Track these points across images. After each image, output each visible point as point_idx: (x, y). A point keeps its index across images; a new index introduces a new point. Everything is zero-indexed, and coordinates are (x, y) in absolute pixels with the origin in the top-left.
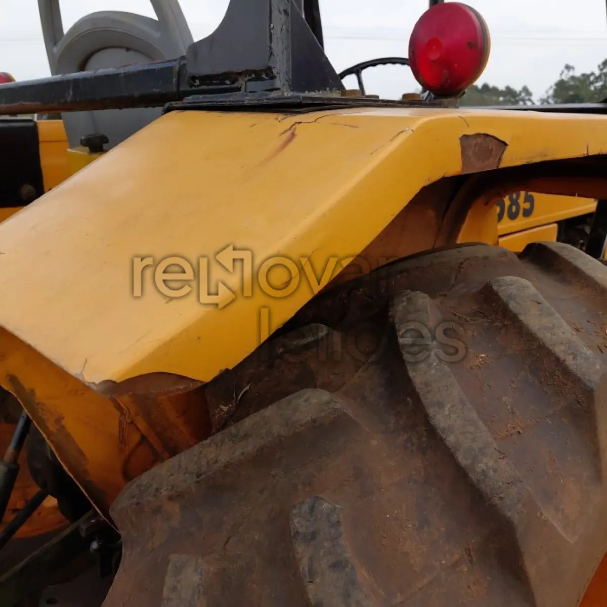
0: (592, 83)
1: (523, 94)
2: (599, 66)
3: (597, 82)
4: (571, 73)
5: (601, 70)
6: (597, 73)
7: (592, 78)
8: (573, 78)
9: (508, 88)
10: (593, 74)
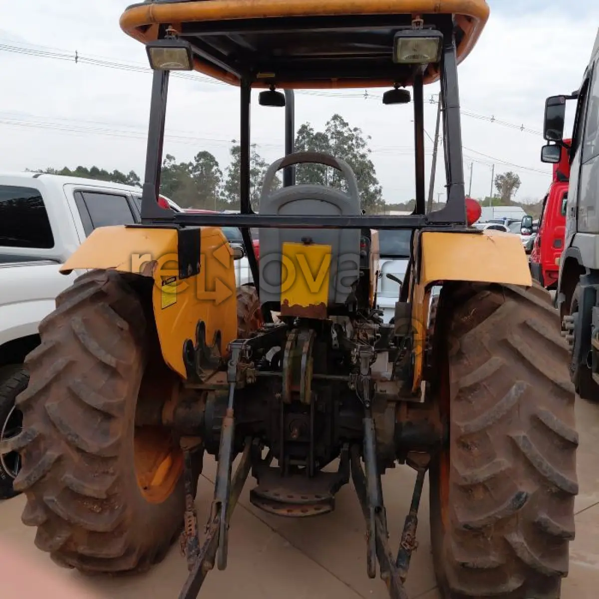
0: (191, 172)
1: (131, 179)
2: (195, 158)
3: (195, 172)
4: (173, 162)
5: (198, 161)
6: (195, 163)
7: (190, 168)
8: (174, 166)
9: (116, 172)
10: (191, 164)
